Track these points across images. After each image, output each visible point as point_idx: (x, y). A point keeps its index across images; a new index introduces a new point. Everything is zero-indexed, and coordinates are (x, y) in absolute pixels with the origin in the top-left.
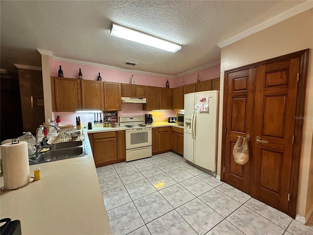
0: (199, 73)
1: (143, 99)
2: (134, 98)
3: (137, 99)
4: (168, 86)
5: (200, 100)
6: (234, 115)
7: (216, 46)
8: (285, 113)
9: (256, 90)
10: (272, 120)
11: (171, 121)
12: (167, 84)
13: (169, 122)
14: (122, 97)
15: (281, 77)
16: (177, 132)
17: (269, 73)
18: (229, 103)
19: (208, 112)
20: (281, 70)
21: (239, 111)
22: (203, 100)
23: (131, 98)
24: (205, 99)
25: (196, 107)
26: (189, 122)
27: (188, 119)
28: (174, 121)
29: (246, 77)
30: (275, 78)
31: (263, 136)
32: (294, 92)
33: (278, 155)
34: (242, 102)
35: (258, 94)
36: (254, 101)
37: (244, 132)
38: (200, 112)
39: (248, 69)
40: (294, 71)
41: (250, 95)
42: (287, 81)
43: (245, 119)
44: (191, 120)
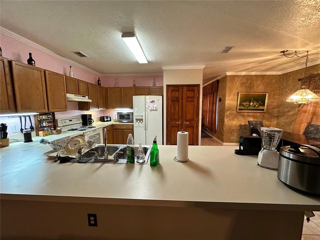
0: (134, 79)
1: (85, 97)
2: (78, 96)
3: (80, 96)
4: (99, 84)
5: (150, 102)
6: (173, 111)
7: (161, 68)
8: (193, 109)
9: (183, 98)
10: (189, 113)
11: (106, 120)
12: (100, 82)
13: (104, 121)
14: (67, 94)
15: (192, 94)
16: (121, 129)
17: (188, 91)
18: (169, 104)
19: (157, 110)
20: (192, 91)
21: (175, 109)
22: (153, 102)
23: (76, 96)
24: (154, 101)
25: (147, 106)
26: (140, 118)
27: (139, 116)
28: (109, 119)
29: (178, 91)
30: (190, 94)
31: (187, 121)
32: (196, 100)
33: (192, 128)
34: (176, 104)
35: (184, 100)
36: (182, 104)
37: (178, 120)
38: (151, 110)
39: (179, 87)
40: (196, 92)
41: (180, 100)
42: (194, 96)
43: (178, 113)
44: (142, 116)
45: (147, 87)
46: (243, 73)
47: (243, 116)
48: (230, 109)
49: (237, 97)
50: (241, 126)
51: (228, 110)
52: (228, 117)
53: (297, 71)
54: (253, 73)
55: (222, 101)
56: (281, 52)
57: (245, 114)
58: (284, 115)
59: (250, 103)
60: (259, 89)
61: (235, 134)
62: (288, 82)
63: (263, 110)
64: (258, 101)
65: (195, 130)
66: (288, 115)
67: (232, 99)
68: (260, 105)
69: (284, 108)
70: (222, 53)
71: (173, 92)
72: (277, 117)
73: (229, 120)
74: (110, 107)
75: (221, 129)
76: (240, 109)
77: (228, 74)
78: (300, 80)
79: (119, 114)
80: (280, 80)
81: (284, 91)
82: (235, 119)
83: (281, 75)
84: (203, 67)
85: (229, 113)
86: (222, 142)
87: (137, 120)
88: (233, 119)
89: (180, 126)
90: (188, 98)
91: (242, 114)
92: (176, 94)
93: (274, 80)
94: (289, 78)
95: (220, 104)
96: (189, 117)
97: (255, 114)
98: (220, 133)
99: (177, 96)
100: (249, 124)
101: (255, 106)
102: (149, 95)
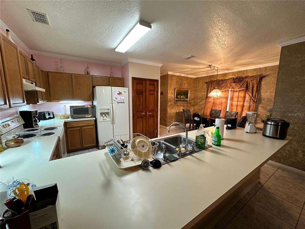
1: (33, 84)
3: (30, 83)
5: (117, 94)
6: (138, 103)
7: (127, 60)
8: (154, 101)
9: (147, 91)
10: (151, 104)
11: (47, 117)
13: (45, 119)
15: (153, 87)
16: (78, 127)
18: (135, 97)
19: (124, 102)
20: (153, 85)
24: (121, 93)
25: (114, 98)
26: (107, 111)
27: (105, 109)
28: (52, 116)
29: (142, 84)
30: (151, 88)
31: (150, 111)
32: (156, 94)
33: (153, 117)
34: (141, 96)
35: (147, 93)
36: (146, 96)
37: (142, 112)
38: (118, 103)
39: (143, 80)
40: (156, 86)
41: (144, 93)
42: (154, 89)
43: (143, 105)
44: (108, 109)
45: (107, 77)
46: (178, 74)
47: (178, 105)
48: (171, 101)
49: (174, 91)
50: (176, 113)
51: (169, 102)
52: (170, 107)
53: (204, 77)
54: (183, 75)
55: (163, 94)
56: (209, 65)
57: (179, 104)
58: (197, 104)
59: (181, 96)
60: (185, 87)
61: (174, 119)
62: (199, 83)
63: (187, 101)
64: (185, 95)
65: (155, 119)
66: (200, 104)
67: (172, 93)
68: (186, 98)
69: (197, 100)
70: (186, 59)
71: (138, 85)
72: (194, 106)
73: (170, 109)
74: (53, 100)
75: (164, 117)
76: (176, 101)
77: (170, 73)
78: (206, 83)
79: (72, 109)
80: (194, 82)
81: (197, 89)
82: (174, 108)
83: (194, 78)
84: (161, 65)
85: (170, 104)
86: (165, 127)
87: (102, 114)
88: (172, 108)
89: (144, 117)
90: (150, 91)
91: (177, 104)
92: (140, 87)
93: (192, 81)
94: (200, 81)
95: (162, 97)
96: (151, 107)
97: (183, 104)
98: (163, 120)
99: (142, 89)
100: (184, 111)
101: (183, 99)
102: (108, 86)
